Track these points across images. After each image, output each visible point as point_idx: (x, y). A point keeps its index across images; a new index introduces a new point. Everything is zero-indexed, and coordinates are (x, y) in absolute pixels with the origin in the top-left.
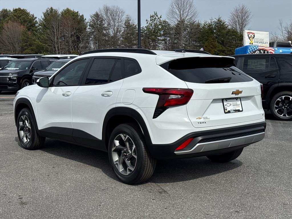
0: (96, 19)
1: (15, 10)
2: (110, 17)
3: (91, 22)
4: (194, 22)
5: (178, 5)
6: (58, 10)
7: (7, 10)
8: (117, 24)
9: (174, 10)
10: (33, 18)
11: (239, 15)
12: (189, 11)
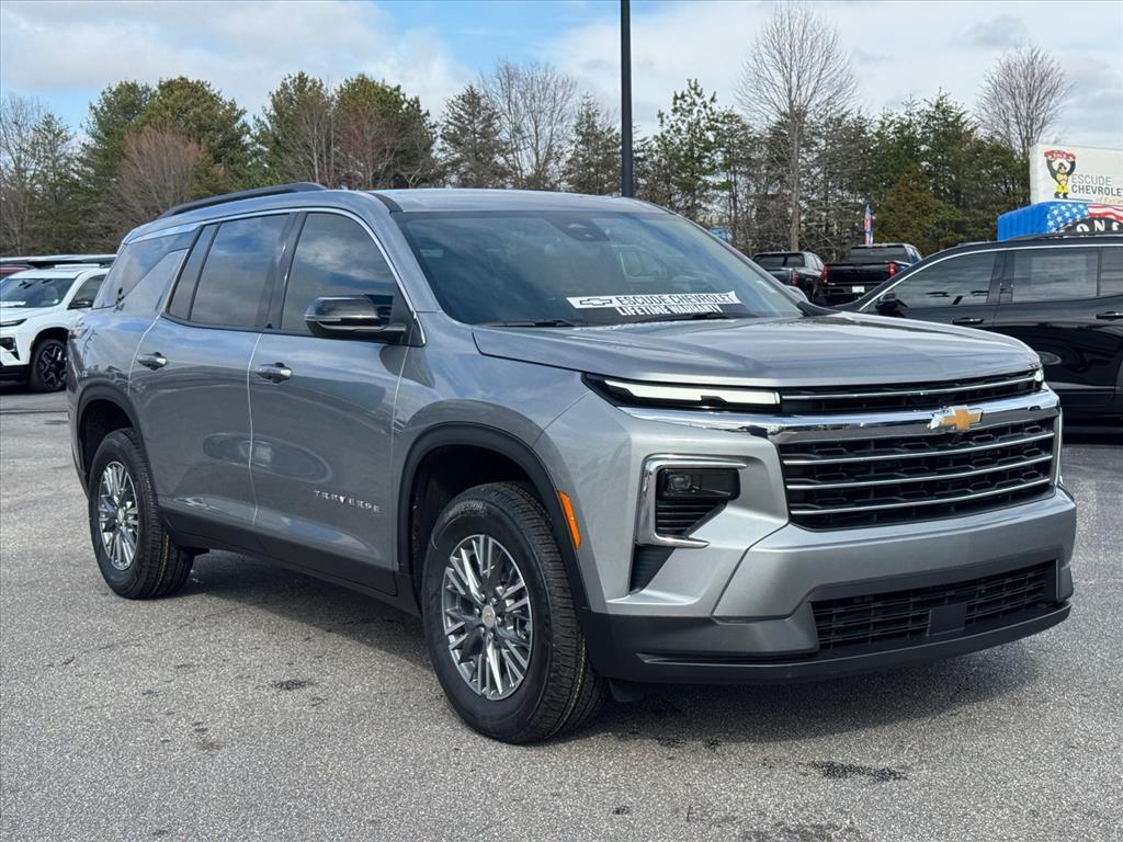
0: (467, 113)
1: (168, 87)
2: (521, 104)
3: (450, 123)
4: (843, 116)
5: (780, 53)
6: (324, 82)
7: (135, 86)
8: (547, 131)
9: (766, 72)
10: (233, 114)
11: (1019, 87)
12: (820, 74)
